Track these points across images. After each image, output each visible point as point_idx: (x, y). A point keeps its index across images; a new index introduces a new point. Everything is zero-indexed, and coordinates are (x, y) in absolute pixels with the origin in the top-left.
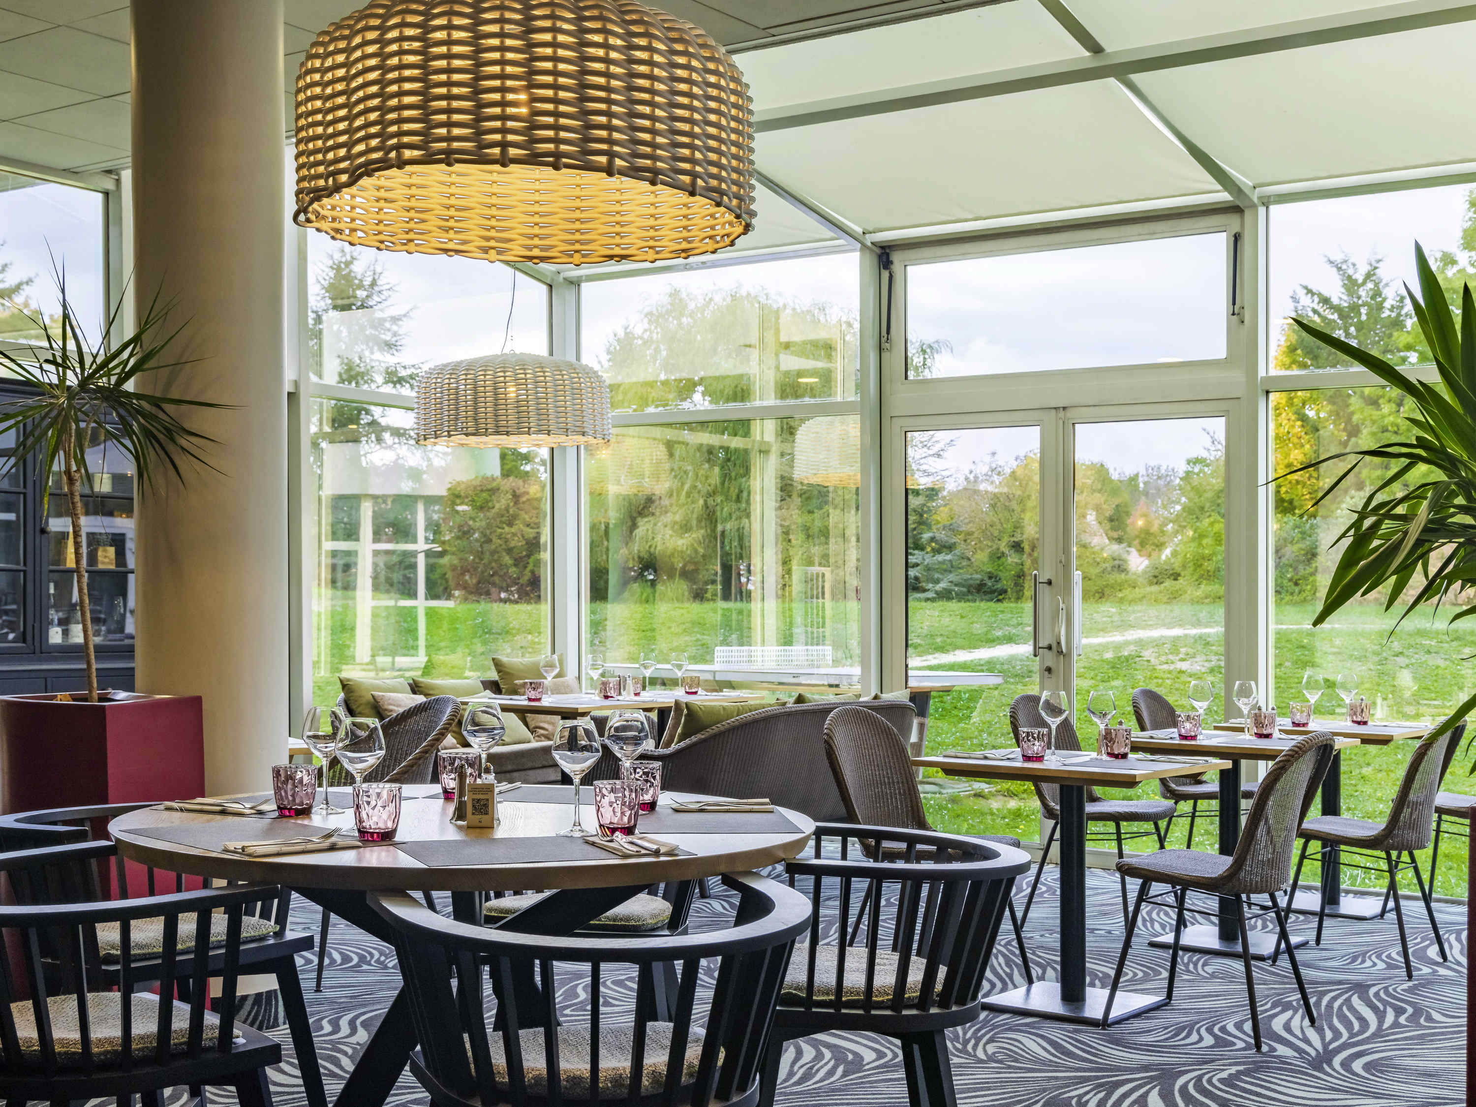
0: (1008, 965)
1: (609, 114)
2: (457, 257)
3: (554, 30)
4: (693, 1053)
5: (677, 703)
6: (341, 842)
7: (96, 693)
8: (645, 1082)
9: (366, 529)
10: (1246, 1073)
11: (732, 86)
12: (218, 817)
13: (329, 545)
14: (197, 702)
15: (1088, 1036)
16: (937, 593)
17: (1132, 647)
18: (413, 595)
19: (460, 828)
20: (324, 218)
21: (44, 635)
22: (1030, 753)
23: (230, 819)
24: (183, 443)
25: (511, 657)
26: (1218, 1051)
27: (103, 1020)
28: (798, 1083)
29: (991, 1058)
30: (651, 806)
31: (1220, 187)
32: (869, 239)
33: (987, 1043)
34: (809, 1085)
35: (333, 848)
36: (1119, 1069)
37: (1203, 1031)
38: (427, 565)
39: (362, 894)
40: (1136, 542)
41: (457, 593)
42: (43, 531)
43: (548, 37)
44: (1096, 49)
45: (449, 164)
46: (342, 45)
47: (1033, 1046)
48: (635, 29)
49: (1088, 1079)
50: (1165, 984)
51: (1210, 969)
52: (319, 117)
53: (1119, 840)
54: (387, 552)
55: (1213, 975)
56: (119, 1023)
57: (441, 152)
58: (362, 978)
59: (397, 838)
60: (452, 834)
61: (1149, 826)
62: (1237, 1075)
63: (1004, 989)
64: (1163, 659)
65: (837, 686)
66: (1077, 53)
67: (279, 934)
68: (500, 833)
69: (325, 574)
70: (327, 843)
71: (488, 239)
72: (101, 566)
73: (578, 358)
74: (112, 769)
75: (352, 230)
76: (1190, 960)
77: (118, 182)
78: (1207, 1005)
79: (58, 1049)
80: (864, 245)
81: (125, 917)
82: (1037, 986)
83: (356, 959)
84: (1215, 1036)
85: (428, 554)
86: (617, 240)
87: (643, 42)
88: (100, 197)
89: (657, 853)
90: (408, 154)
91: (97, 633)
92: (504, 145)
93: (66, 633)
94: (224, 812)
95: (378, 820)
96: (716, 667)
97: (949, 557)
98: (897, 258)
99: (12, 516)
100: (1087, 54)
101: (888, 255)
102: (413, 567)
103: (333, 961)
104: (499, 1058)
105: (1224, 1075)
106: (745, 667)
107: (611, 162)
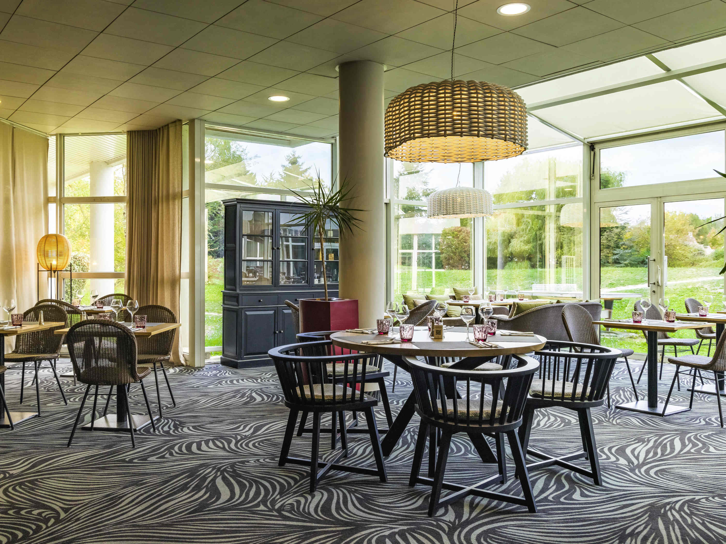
0: (631, 395)
1: (478, 118)
2: (434, 163)
3: (461, 94)
4: (499, 408)
5: (514, 303)
6: (395, 342)
7: (328, 298)
8: (484, 415)
9: (415, 245)
10: (715, 434)
11: (519, 105)
12: (361, 334)
13: (401, 251)
14: (356, 302)
15: (657, 419)
16: (625, 264)
17: (700, 284)
18: (430, 267)
19: (432, 339)
20: (393, 154)
21: (313, 282)
22: (636, 320)
23: (365, 335)
24: (354, 222)
25: (460, 288)
26: (706, 426)
27: (328, 391)
28: (547, 428)
29: (618, 424)
30: (494, 334)
31: (721, 114)
32: (586, 141)
33: (618, 419)
34: (551, 428)
35: (393, 343)
36: (666, 430)
37: (702, 420)
38: (436, 257)
39: (400, 357)
40: (710, 244)
41: (447, 267)
42: (313, 249)
43: (459, 96)
44: (668, 70)
45: (429, 137)
46: (398, 104)
47: (634, 421)
48: (486, 91)
49: (653, 432)
50: (689, 404)
51: (709, 399)
52: (391, 125)
53: (676, 352)
54: (423, 253)
55: (711, 402)
56: (332, 392)
57: (426, 134)
58: (407, 389)
59: (413, 341)
60: (429, 340)
61: (689, 348)
62: (712, 435)
63: (628, 402)
64: (713, 288)
65: (575, 298)
66: (661, 72)
67: (379, 371)
68: (444, 340)
69: (400, 260)
70: (391, 342)
71: (444, 156)
72: (330, 260)
73: (483, 188)
74: (332, 322)
75: (402, 157)
76: (702, 396)
77: (336, 140)
78: (706, 411)
79: (316, 398)
80: (584, 143)
81: (334, 361)
82: (640, 402)
83: (405, 384)
84: (706, 422)
85: (436, 253)
86: (485, 154)
87: (489, 95)
88: (330, 145)
89: (491, 347)
90: (417, 135)
91: (329, 281)
92: (445, 131)
93: (319, 281)
94: (363, 333)
95: (407, 335)
96: (533, 291)
97: (630, 251)
98: (597, 147)
99: (304, 244)
100: (665, 72)
101: (593, 146)
102: (431, 258)
103: (398, 384)
104: (439, 406)
105: (707, 434)
106: (543, 291)
107: (478, 133)
